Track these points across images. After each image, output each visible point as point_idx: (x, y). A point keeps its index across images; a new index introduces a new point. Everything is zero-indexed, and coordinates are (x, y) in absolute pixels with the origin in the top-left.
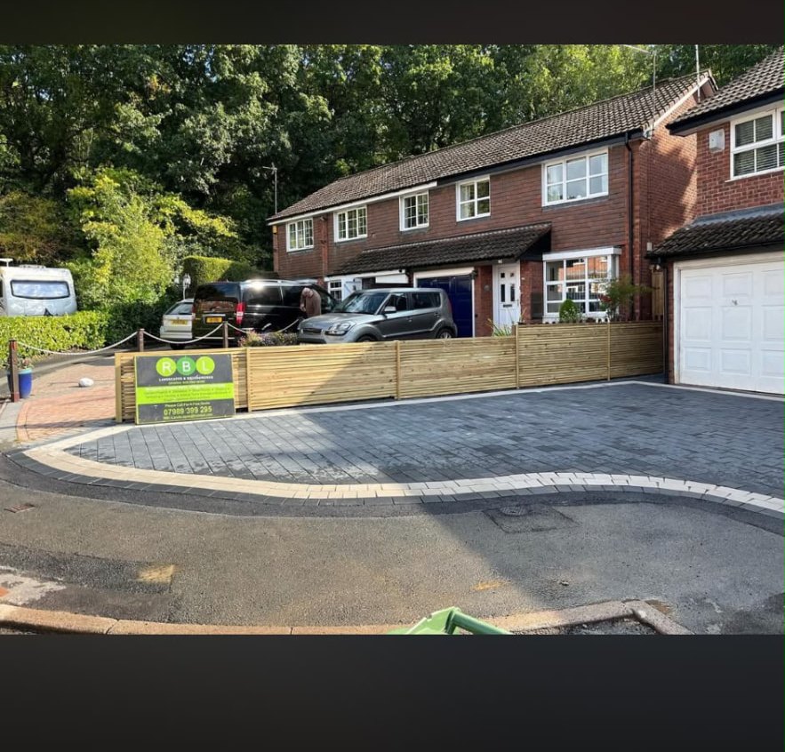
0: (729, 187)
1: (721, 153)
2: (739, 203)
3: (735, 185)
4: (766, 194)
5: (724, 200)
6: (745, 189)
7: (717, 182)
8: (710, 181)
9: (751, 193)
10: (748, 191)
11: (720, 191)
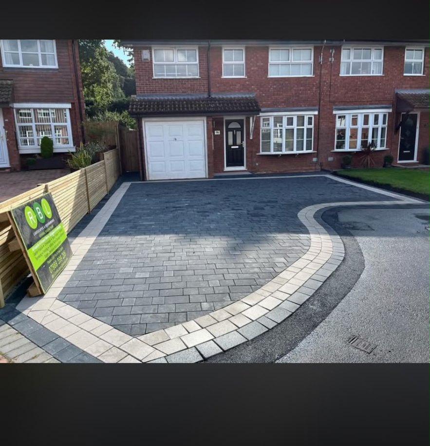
0: (154, 81)
1: (148, 63)
2: (159, 91)
3: (156, 81)
4: (172, 88)
5: (151, 88)
6: (162, 84)
7: (147, 77)
8: (143, 76)
9: (165, 86)
10: (163, 85)
11: (149, 82)
